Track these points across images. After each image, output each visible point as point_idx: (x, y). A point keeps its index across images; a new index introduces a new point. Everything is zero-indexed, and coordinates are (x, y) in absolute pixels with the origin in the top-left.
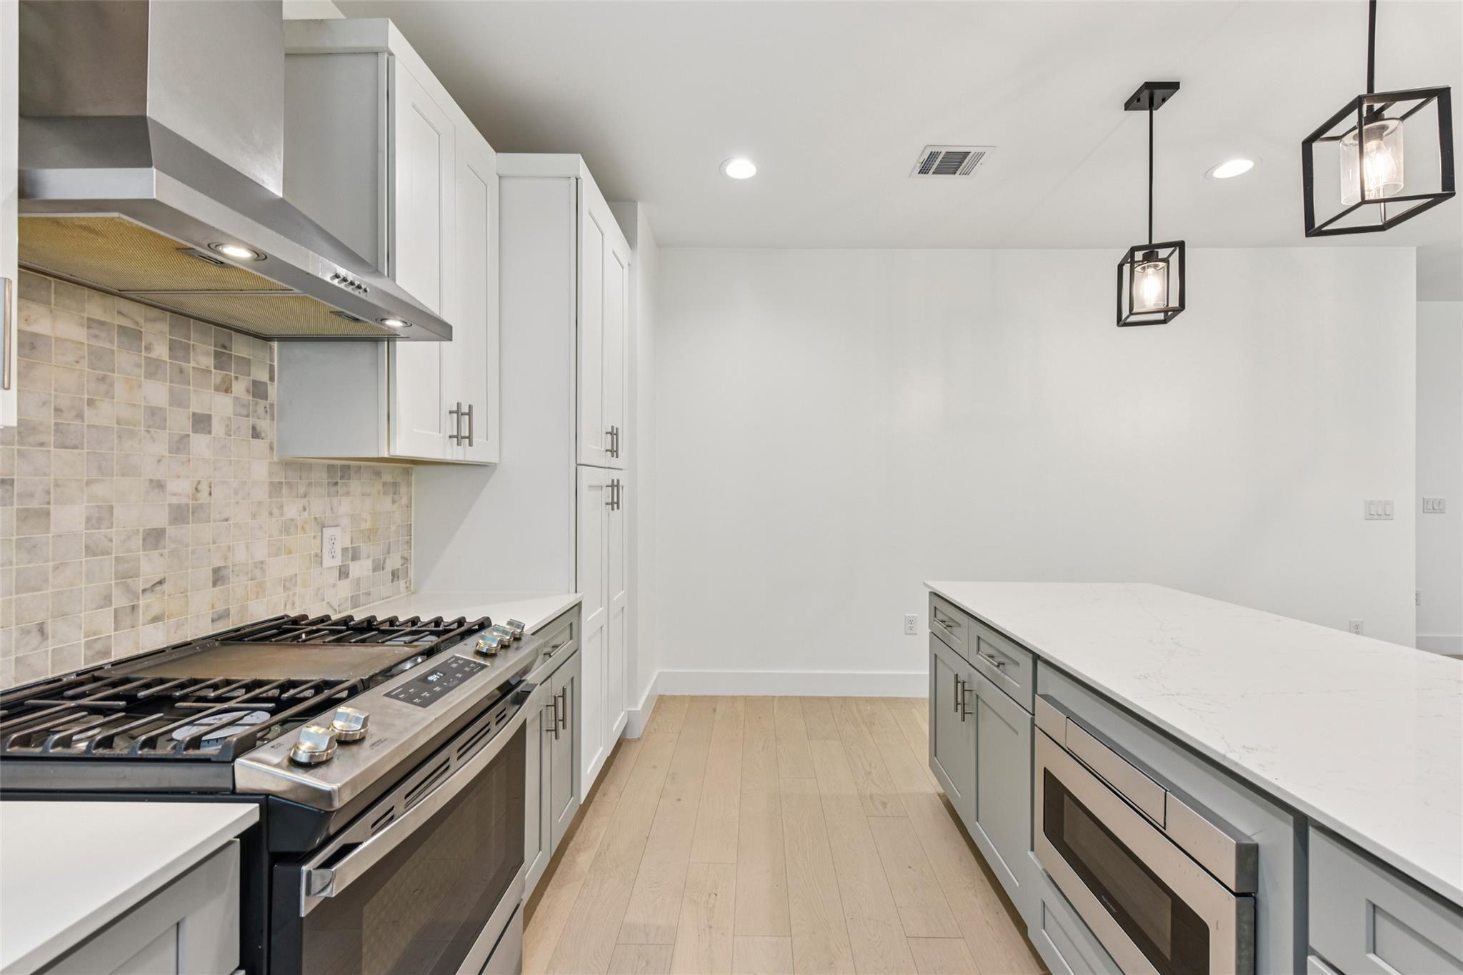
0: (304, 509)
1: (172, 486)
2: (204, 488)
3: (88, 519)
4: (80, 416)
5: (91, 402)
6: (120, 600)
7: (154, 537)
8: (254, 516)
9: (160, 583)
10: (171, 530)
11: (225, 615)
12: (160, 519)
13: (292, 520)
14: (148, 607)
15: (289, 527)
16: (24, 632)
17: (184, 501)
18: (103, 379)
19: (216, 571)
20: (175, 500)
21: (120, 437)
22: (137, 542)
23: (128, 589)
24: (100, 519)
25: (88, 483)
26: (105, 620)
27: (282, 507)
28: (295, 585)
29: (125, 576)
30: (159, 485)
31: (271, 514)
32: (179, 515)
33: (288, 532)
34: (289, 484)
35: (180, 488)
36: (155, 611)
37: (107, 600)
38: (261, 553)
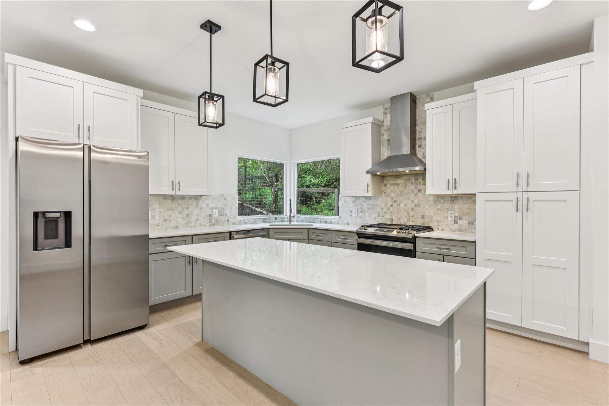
0: (443, 206)
1: (415, 201)
2: (420, 201)
3: (404, 206)
4: (403, 192)
5: (404, 190)
6: (408, 218)
7: (412, 209)
8: (430, 207)
9: (413, 216)
10: (415, 208)
11: (424, 224)
12: (413, 206)
13: (439, 208)
14: (411, 219)
15: (438, 210)
16: (398, 219)
17: (417, 204)
18: (406, 187)
19: (422, 216)
20: (415, 204)
21: (408, 195)
22: (410, 209)
23: (409, 216)
24: (405, 206)
25: (404, 201)
26: (406, 221)
27: (437, 206)
28: (440, 222)
29: (409, 214)
30: (413, 201)
31: (434, 207)
32: (416, 206)
33: (438, 211)
34: (439, 201)
35: (416, 202)
36: (413, 220)
37: (406, 217)
38: (432, 214)
